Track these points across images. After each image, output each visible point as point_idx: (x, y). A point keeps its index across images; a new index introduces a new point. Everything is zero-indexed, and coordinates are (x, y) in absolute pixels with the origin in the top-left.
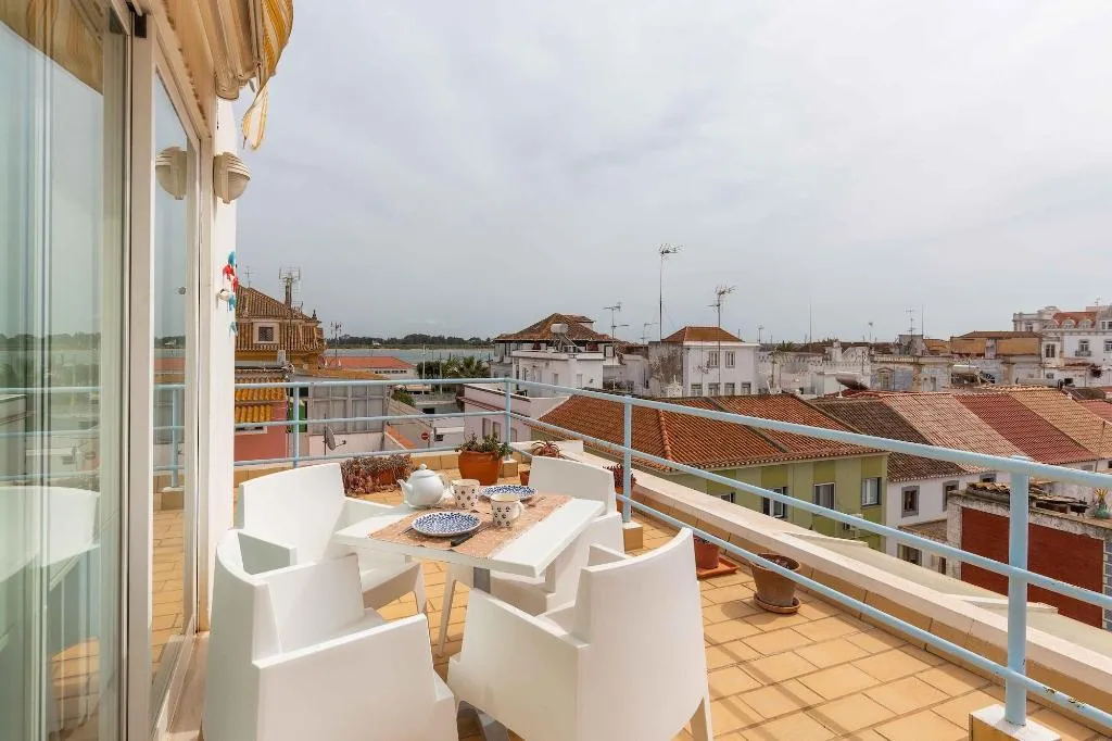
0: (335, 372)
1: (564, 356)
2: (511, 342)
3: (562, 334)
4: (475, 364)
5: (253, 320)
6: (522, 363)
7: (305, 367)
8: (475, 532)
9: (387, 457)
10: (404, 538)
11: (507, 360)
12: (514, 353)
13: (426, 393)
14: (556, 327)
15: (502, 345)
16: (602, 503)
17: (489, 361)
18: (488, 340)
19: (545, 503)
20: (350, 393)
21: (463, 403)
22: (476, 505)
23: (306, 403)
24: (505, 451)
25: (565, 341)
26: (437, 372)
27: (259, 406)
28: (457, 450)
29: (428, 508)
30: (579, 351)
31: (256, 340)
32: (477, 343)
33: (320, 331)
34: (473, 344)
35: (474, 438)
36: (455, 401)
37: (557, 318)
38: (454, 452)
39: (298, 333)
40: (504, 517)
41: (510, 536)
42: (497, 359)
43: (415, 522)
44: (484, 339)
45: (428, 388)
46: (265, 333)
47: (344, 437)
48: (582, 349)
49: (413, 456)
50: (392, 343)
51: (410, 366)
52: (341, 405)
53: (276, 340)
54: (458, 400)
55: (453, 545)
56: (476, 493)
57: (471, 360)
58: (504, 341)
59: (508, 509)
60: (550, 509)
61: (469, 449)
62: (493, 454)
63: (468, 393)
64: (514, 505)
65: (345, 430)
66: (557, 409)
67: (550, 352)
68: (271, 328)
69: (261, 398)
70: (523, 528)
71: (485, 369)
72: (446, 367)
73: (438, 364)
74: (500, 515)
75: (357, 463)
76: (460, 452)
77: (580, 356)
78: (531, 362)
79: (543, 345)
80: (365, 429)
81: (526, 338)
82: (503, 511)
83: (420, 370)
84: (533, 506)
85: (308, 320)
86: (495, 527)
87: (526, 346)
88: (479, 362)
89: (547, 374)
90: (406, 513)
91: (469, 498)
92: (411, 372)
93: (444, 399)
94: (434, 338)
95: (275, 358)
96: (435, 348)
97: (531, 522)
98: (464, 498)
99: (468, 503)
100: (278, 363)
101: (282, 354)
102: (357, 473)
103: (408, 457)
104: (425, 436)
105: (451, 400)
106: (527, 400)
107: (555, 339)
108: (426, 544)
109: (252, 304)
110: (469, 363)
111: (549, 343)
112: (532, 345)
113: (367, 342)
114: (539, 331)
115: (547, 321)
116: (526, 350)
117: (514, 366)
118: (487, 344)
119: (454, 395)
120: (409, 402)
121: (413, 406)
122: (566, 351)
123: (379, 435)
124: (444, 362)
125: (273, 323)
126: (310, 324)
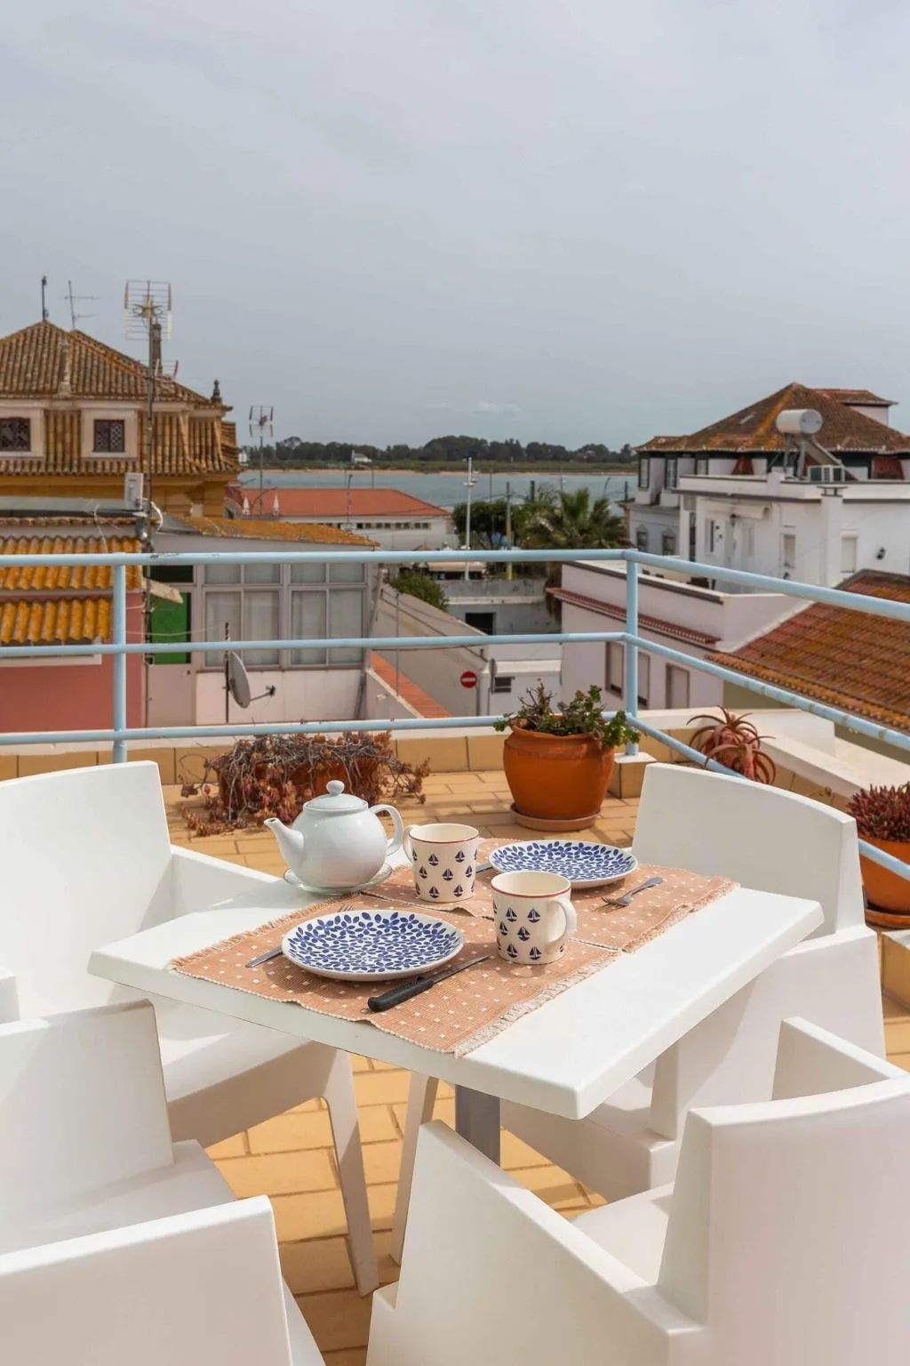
0: (265, 525)
1: (812, 492)
2: (680, 454)
3: (805, 436)
4: (591, 509)
5: (82, 405)
6: (703, 508)
7: (196, 511)
8: (446, 971)
9: (335, 737)
10: (258, 975)
11: (668, 500)
12: (685, 484)
13: (475, 575)
14: (790, 419)
15: (656, 464)
16: (814, 906)
17: (626, 502)
18: (626, 449)
19: (652, 899)
20: (286, 578)
21: (559, 603)
22: (467, 893)
23: (188, 597)
24: (620, 732)
25: (814, 455)
26: (501, 528)
27: (82, 600)
28: (500, 726)
29: (345, 894)
30: (850, 479)
31: (88, 450)
32: (596, 458)
33: (230, 430)
34: (589, 460)
35: (544, 700)
36: (541, 598)
37: (796, 396)
38: (491, 731)
39: (179, 434)
40: (523, 935)
41: (533, 992)
42: (643, 498)
43: (292, 934)
44: (615, 447)
45: (479, 565)
46: (108, 433)
47: (272, 678)
48: (860, 472)
49: (396, 735)
50: (398, 457)
51: (437, 512)
52: (266, 603)
53: (131, 450)
54: (549, 597)
55: (375, 1007)
56: (470, 861)
57: (583, 497)
58: (665, 452)
59: (533, 916)
60: (662, 917)
61: (530, 726)
62: (589, 740)
63: (571, 579)
64: (552, 907)
65: (277, 662)
66: (790, 622)
67: (775, 481)
68: (122, 422)
69: (87, 583)
70: (575, 969)
71: (616, 521)
72: (519, 515)
73: (501, 508)
74: (514, 929)
75: (260, 747)
76: (508, 731)
77: (851, 492)
78: (725, 506)
79: (760, 465)
80: (323, 661)
81: (716, 444)
82: (522, 921)
83: (459, 520)
84: (620, 904)
85: (199, 402)
86: (501, 960)
87: (715, 465)
88: (601, 505)
89: (768, 536)
90: (290, 902)
91: (448, 875)
92: (440, 529)
93: (515, 590)
94: (495, 445)
95: (119, 491)
96: (496, 471)
97: (602, 953)
98: (435, 876)
99: (446, 889)
100: (128, 505)
101: (135, 484)
102: (260, 773)
103: (384, 739)
104: (470, 680)
105: (533, 594)
106: (716, 600)
107: (789, 449)
108: (306, 998)
109: (79, 366)
110: (575, 506)
111: (774, 459)
112: (732, 463)
113: (340, 454)
114: (750, 429)
115: (767, 407)
116: (718, 476)
117: (684, 515)
118: (625, 460)
119: (539, 584)
120: (433, 597)
121: (443, 608)
122: (816, 478)
123: (352, 676)
124: (518, 502)
125: (127, 412)
126: (203, 413)
